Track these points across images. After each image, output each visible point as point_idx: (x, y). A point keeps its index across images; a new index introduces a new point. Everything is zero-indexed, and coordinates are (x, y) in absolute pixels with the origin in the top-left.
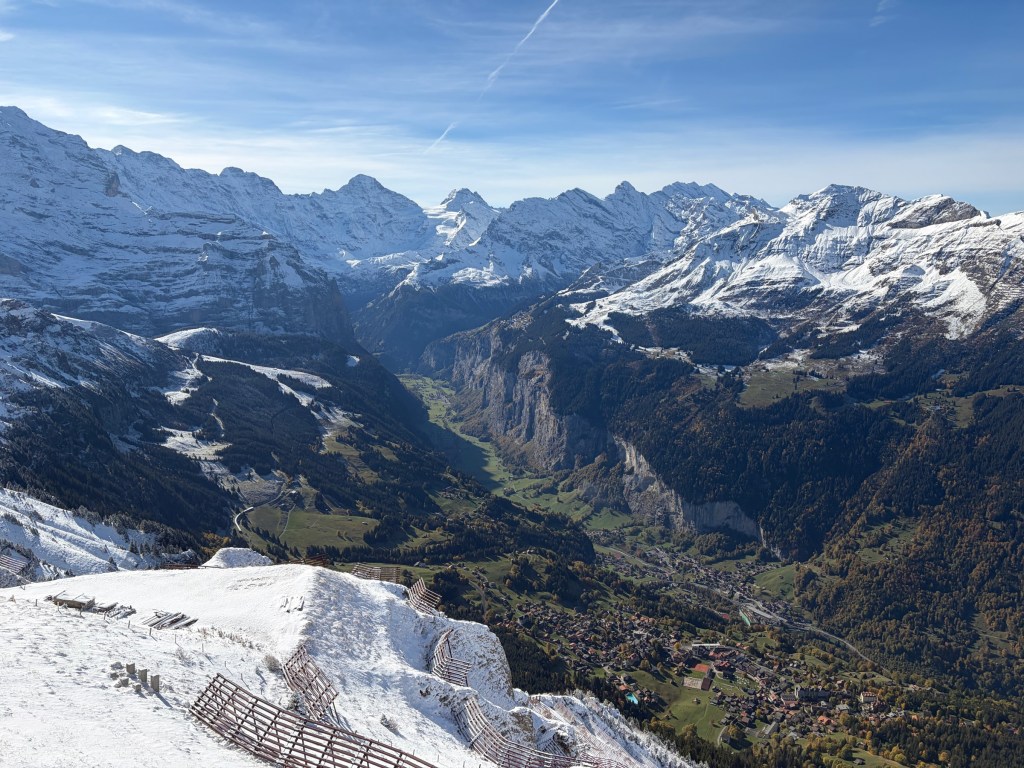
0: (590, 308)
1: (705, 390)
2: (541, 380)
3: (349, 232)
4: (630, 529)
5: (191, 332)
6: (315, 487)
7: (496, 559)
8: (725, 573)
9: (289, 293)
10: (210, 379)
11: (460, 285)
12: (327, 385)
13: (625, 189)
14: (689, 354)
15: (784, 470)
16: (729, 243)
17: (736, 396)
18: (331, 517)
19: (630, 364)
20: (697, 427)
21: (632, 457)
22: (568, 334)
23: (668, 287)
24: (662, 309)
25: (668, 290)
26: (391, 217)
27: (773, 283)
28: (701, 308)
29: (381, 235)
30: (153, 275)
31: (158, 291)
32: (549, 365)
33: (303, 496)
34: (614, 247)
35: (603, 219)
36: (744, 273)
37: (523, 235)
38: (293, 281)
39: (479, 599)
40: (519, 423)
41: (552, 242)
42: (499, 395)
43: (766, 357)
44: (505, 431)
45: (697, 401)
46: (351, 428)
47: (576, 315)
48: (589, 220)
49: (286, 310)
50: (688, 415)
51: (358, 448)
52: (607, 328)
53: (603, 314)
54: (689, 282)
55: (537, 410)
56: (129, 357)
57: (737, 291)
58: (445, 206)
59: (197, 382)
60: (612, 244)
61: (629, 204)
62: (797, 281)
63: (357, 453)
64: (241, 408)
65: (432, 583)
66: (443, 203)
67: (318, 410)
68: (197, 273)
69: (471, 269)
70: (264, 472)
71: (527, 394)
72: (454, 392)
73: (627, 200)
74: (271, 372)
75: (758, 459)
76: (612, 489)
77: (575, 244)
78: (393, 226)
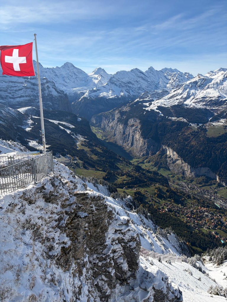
0: (150, 104)
1: (194, 131)
2: (137, 127)
3: (64, 80)
4: (171, 175)
5: (27, 108)
6: (82, 161)
7: (149, 187)
8: (207, 190)
9: (53, 97)
10: (36, 124)
11: (102, 97)
12: (74, 127)
13: (151, 69)
14: (186, 120)
15: (225, 157)
16: (195, 85)
17: (205, 133)
18: (90, 171)
19: (167, 123)
20: (193, 143)
21: (170, 152)
22: (145, 112)
23: (175, 98)
24: (175, 105)
25: (175, 99)
26: (77, 76)
27: (211, 98)
28: (188, 105)
29: (74, 82)
30: (8, 90)
31: (10, 96)
32: (140, 123)
33: (79, 163)
34: (148, 87)
35: (145, 78)
36: (200, 94)
37: (120, 82)
38: (55, 93)
39: (150, 201)
40: (128, 141)
41: (129, 85)
42: (121, 132)
43: (212, 121)
44: (123, 143)
45: (192, 135)
46: (85, 141)
47: (146, 107)
48: (140, 78)
49: (52, 103)
50: (190, 139)
51: (89, 148)
52: (158, 111)
53: (155, 106)
54: (182, 97)
55: (135, 137)
56: (10, 115)
57: (198, 100)
58: (94, 73)
59: (32, 124)
60: (147, 86)
61: (152, 74)
62: (219, 97)
63: (89, 149)
64: (49, 133)
65: (134, 195)
66: (93, 72)
67: (73, 135)
68: (23, 90)
69: (104, 93)
70: (64, 155)
71: (131, 132)
72: (102, 131)
73: (152, 72)
74: (56, 122)
75: (216, 154)
76: (164, 163)
77: (136, 86)
78: (78, 79)
